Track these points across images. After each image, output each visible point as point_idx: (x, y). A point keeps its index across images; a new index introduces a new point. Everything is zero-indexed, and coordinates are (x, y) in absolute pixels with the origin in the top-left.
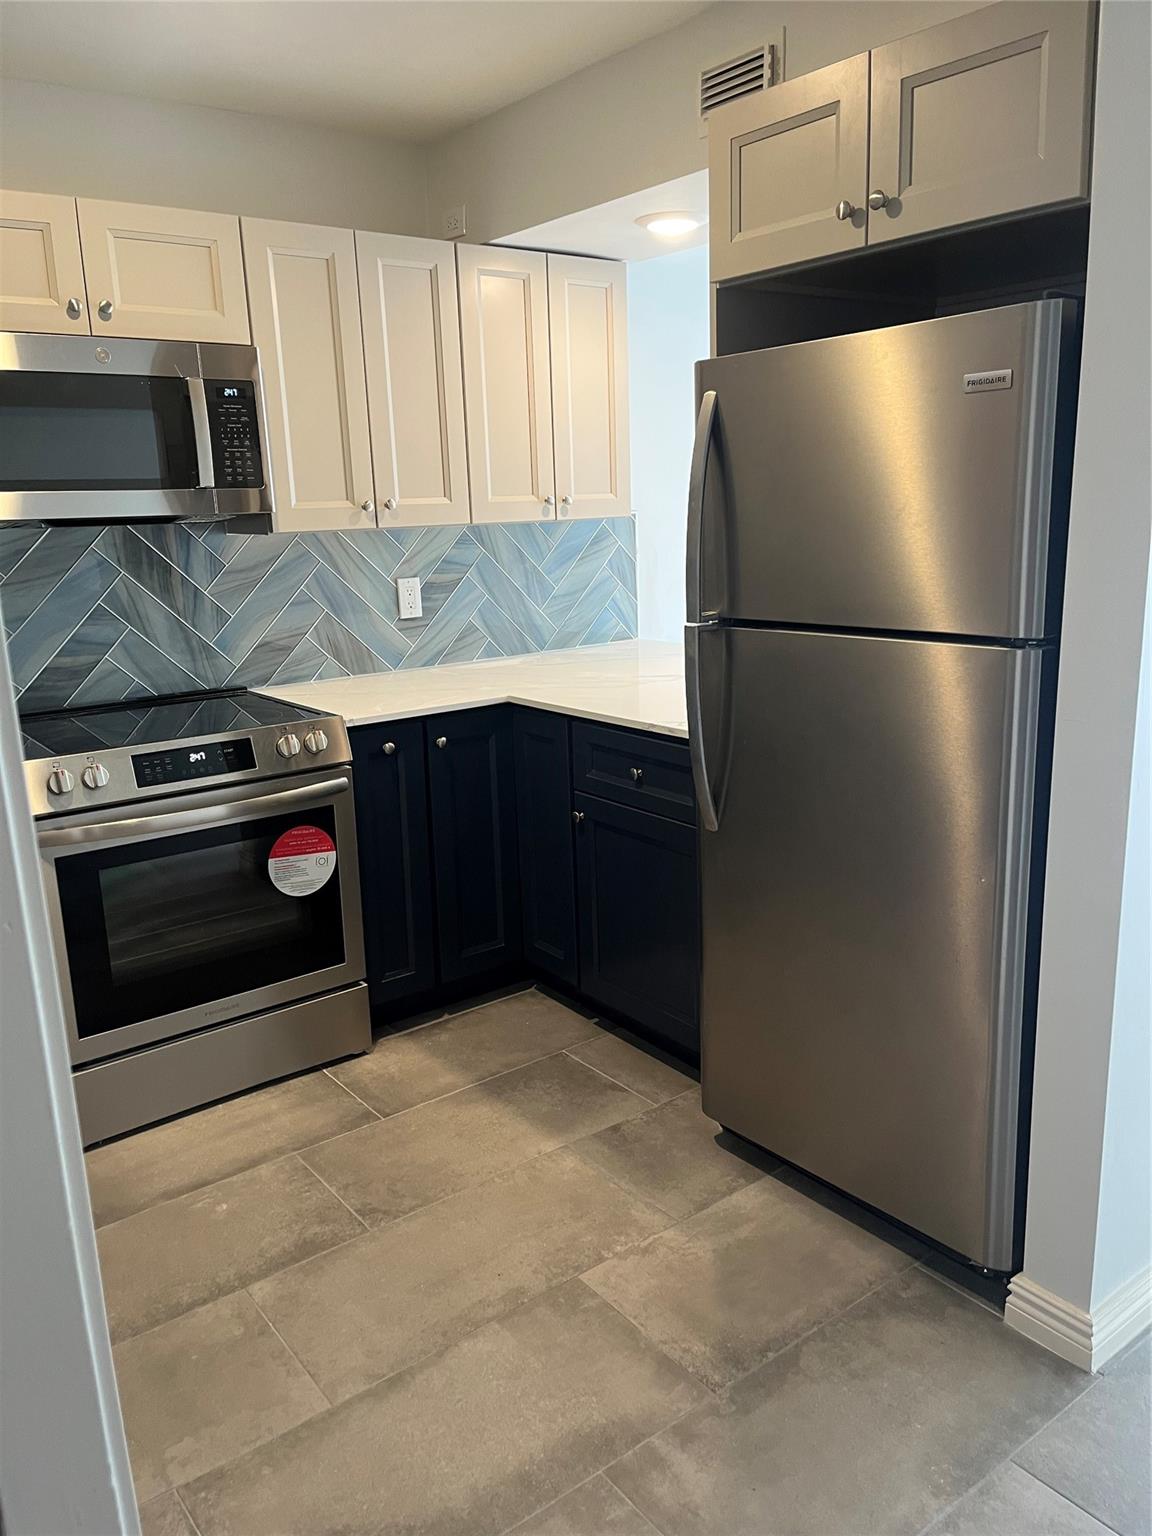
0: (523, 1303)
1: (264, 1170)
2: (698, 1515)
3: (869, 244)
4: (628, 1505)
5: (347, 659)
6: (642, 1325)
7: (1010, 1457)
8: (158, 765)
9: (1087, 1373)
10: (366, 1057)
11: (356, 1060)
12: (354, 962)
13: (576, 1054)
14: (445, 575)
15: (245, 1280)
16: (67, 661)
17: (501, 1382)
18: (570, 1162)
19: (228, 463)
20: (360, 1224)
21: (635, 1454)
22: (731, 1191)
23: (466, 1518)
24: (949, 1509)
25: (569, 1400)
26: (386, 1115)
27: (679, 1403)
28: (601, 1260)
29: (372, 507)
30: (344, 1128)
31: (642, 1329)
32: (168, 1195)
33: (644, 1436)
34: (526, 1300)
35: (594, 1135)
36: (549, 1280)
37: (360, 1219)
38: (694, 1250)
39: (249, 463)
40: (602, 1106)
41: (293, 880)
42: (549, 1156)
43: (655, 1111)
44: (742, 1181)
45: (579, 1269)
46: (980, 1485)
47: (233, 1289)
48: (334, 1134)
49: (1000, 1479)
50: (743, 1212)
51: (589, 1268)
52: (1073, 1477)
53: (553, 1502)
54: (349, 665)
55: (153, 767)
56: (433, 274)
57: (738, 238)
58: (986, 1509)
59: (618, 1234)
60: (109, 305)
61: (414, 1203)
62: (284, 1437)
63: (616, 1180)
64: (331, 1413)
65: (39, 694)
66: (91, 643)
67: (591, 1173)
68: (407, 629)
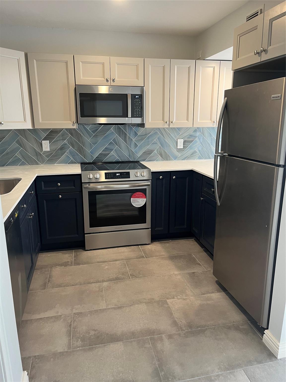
0: (152, 301)
1: (117, 262)
2: (163, 352)
3: (261, 61)
4: (150, 345)
5: (164, 157)
6: (174, 313)
7: (243, 368)
8: (110, 175)
9: (276, 358)
10: (149, 245)
11: (147, 245)
12: (148, 224)
13: (194, 255)
14: (189, 139)
15: (103, 281)
16: (104, 152)
17: (139, 314)
18: (179, 277)
19: (135, 112)
20: (130, 277)
21: (158, 336)
22: (213, 293)
23: (118, 336)
24: (220, 373)
25: (151, 322)
26: (146, 258)
27: (173, 330)
28: (174, 298)
29: (168, 122)
30: (137, 258)
31: (174, 314)
32: (98, 262)
33: (162, 334)
34: (153, 301)
35: (188, 273)
36: (160, 299)
37: (130, 276)
38: (195, 302)
39: (140, 112)
40: (193, 267)
41: (136, 203)
42: (175, 274)
43: (205, 271)
44: (216, 292)
45: (168, 299)
46: (231, 371)
47: (100, 282)
48: (134, 259)
49: (237, 372)
50: (212, 298)
51: (170, 299)
52: (256, 378)
53: (136, 339)
54: (164, 159)
55: (109, 175)
56: (189, 68)
57: (238, 59)
58: (229, 376)
59: (180, 294)
60: (114, 79)
61: (142, 276)
62: (95, 310)
63: (187, 283)
64: (105, 309)
65: (98, 159)
66: (109, 149)
67: (183, 280)
68: (179, 151)
